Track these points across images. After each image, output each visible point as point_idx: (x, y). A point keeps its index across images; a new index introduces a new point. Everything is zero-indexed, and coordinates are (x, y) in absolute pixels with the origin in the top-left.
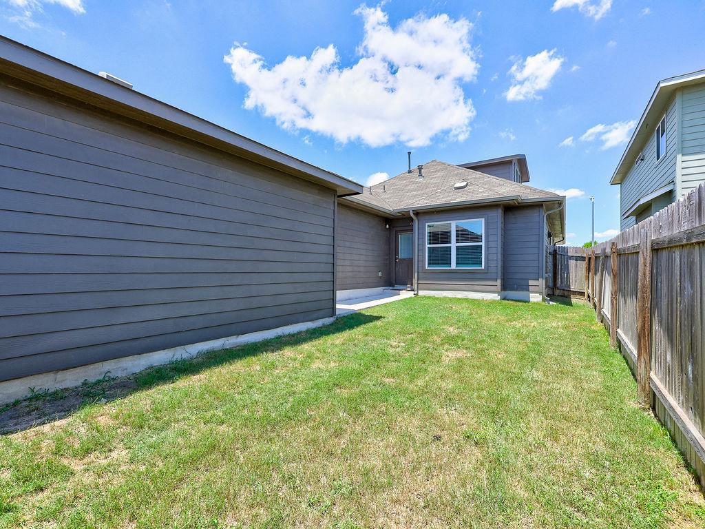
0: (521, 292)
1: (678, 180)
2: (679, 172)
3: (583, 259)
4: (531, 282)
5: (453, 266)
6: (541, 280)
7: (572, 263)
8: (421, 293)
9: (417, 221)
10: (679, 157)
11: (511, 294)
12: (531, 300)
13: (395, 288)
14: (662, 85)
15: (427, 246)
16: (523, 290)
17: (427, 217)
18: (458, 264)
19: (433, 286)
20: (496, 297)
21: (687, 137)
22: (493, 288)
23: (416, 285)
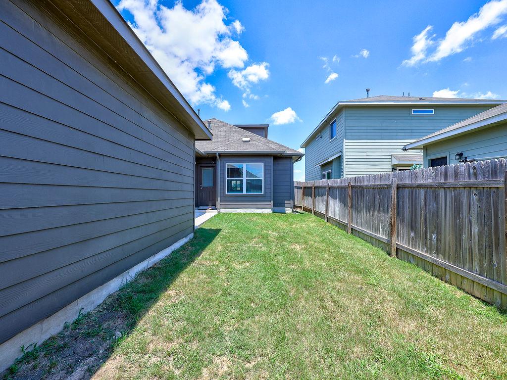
0: (281, 208)
1: (344, 151)
2: (345, 147)
3: (301, 188)
4: (286, 202)
5: (245, 192)
6: (291, 201)
7: (296, 190)
8: (223, 211)
9: (219, 161)
10: (344, 139)
11: (277, 209)
12: (286, 212)
13: (200, 208)
14: (340, 104)
15: (227, 178)
16: (282, 207)
17: (226, 159)
18: (247, 191)
19: (230, 206)
20: (270, 211)
21: (348, 131)
22: (269, 206)
23: (219, 206)
